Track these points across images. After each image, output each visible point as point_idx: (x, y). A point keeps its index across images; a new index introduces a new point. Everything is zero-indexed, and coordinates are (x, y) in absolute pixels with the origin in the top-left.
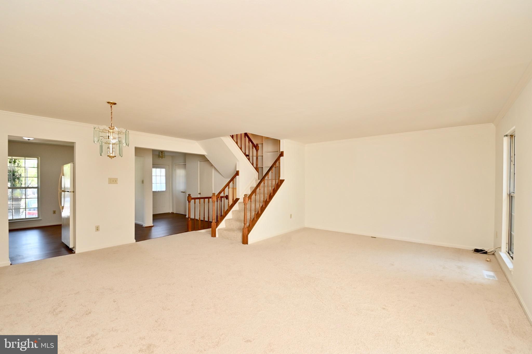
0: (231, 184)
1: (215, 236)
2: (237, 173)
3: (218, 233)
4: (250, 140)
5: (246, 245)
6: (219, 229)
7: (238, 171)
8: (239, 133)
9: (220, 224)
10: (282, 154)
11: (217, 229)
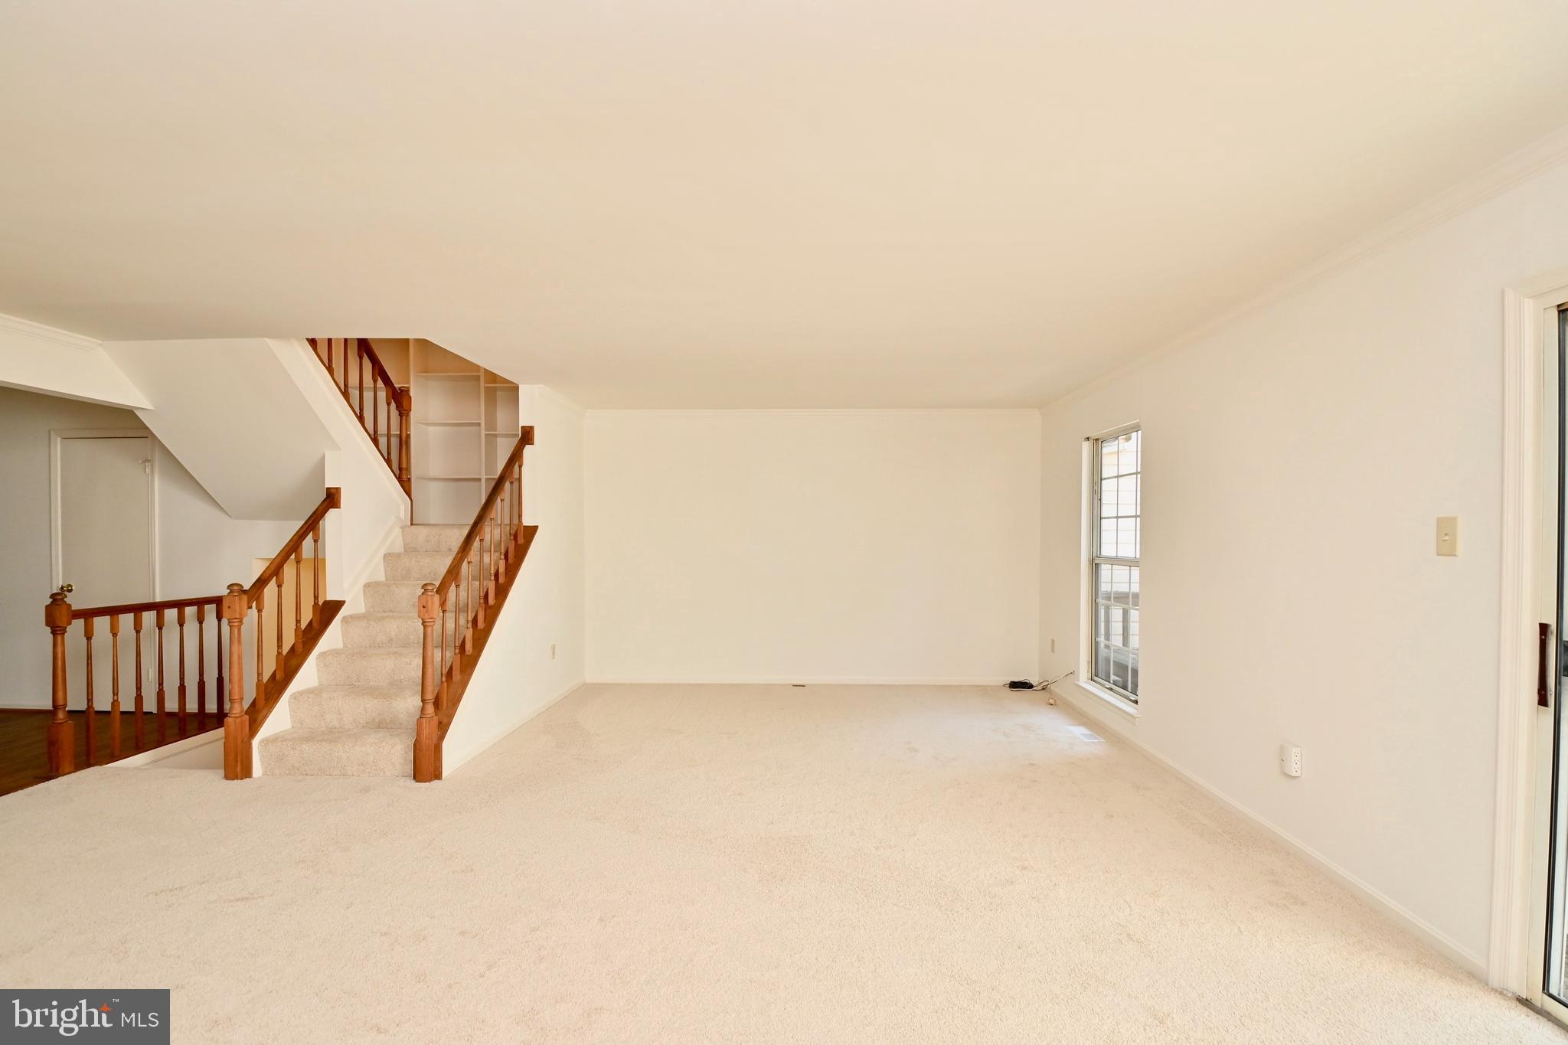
0: (308, 543)
1: (247, 772)
2: (332, 499)
3: (262, 758)
4: (380, 372)
5: (435, 783)
6: (266, 742)
7: (338, 490)
8: (339, 334)
9: (266, 717)
10: (527, 436)
11: (255, 742)
